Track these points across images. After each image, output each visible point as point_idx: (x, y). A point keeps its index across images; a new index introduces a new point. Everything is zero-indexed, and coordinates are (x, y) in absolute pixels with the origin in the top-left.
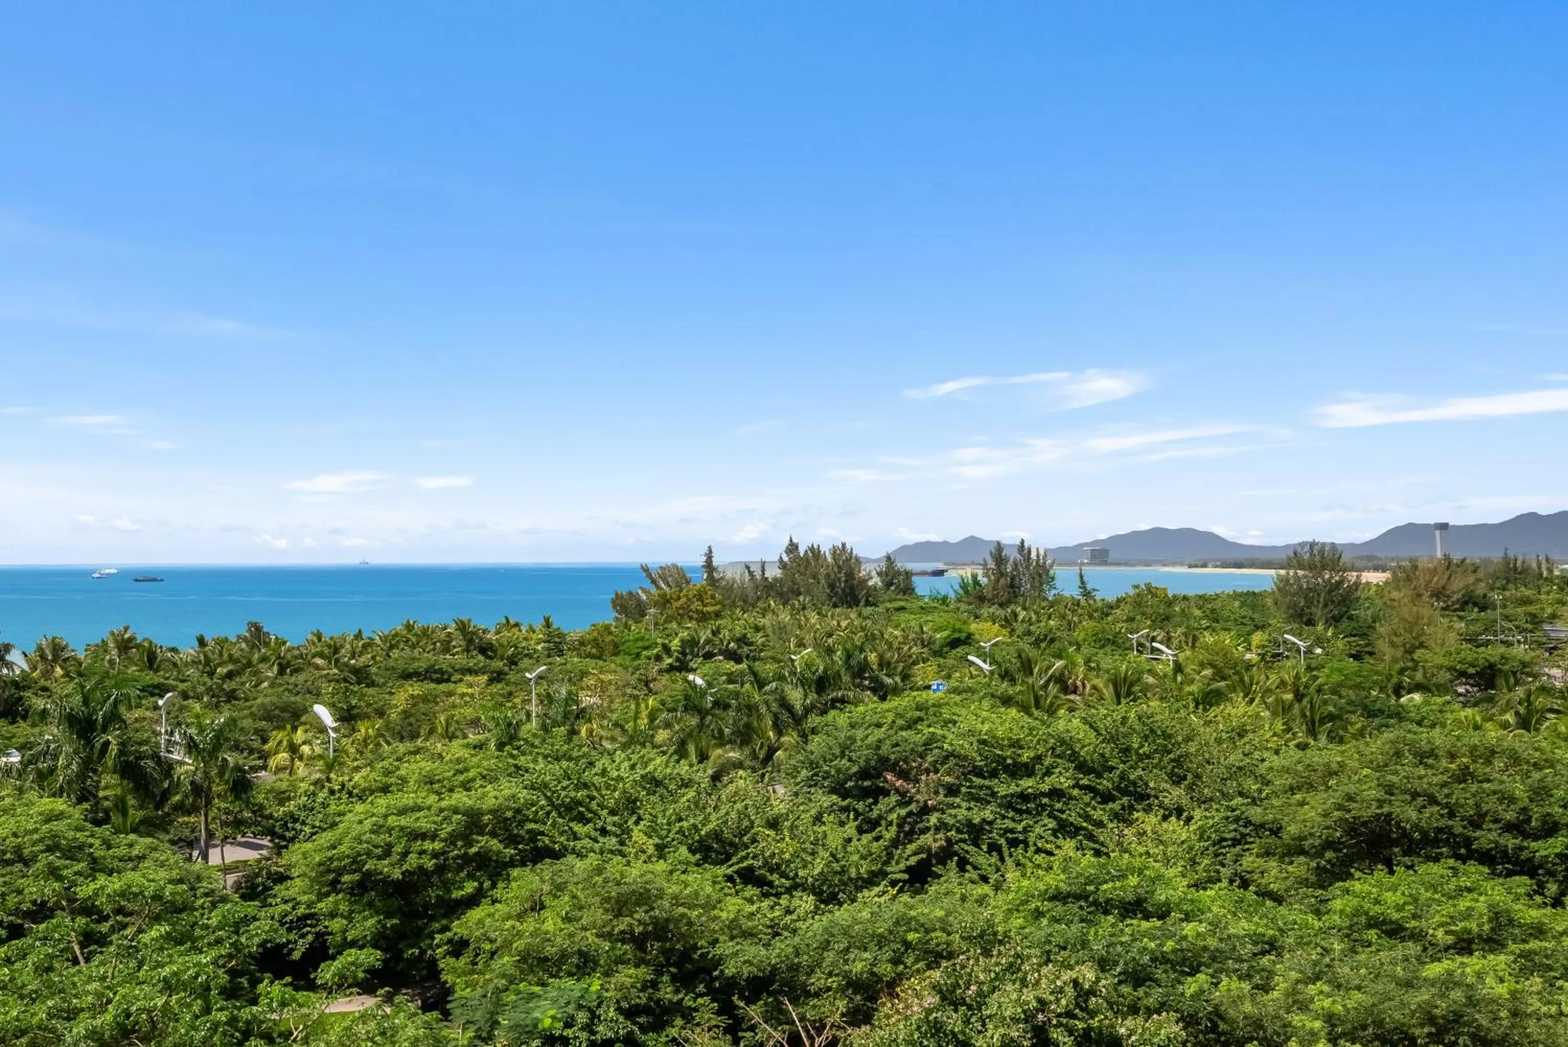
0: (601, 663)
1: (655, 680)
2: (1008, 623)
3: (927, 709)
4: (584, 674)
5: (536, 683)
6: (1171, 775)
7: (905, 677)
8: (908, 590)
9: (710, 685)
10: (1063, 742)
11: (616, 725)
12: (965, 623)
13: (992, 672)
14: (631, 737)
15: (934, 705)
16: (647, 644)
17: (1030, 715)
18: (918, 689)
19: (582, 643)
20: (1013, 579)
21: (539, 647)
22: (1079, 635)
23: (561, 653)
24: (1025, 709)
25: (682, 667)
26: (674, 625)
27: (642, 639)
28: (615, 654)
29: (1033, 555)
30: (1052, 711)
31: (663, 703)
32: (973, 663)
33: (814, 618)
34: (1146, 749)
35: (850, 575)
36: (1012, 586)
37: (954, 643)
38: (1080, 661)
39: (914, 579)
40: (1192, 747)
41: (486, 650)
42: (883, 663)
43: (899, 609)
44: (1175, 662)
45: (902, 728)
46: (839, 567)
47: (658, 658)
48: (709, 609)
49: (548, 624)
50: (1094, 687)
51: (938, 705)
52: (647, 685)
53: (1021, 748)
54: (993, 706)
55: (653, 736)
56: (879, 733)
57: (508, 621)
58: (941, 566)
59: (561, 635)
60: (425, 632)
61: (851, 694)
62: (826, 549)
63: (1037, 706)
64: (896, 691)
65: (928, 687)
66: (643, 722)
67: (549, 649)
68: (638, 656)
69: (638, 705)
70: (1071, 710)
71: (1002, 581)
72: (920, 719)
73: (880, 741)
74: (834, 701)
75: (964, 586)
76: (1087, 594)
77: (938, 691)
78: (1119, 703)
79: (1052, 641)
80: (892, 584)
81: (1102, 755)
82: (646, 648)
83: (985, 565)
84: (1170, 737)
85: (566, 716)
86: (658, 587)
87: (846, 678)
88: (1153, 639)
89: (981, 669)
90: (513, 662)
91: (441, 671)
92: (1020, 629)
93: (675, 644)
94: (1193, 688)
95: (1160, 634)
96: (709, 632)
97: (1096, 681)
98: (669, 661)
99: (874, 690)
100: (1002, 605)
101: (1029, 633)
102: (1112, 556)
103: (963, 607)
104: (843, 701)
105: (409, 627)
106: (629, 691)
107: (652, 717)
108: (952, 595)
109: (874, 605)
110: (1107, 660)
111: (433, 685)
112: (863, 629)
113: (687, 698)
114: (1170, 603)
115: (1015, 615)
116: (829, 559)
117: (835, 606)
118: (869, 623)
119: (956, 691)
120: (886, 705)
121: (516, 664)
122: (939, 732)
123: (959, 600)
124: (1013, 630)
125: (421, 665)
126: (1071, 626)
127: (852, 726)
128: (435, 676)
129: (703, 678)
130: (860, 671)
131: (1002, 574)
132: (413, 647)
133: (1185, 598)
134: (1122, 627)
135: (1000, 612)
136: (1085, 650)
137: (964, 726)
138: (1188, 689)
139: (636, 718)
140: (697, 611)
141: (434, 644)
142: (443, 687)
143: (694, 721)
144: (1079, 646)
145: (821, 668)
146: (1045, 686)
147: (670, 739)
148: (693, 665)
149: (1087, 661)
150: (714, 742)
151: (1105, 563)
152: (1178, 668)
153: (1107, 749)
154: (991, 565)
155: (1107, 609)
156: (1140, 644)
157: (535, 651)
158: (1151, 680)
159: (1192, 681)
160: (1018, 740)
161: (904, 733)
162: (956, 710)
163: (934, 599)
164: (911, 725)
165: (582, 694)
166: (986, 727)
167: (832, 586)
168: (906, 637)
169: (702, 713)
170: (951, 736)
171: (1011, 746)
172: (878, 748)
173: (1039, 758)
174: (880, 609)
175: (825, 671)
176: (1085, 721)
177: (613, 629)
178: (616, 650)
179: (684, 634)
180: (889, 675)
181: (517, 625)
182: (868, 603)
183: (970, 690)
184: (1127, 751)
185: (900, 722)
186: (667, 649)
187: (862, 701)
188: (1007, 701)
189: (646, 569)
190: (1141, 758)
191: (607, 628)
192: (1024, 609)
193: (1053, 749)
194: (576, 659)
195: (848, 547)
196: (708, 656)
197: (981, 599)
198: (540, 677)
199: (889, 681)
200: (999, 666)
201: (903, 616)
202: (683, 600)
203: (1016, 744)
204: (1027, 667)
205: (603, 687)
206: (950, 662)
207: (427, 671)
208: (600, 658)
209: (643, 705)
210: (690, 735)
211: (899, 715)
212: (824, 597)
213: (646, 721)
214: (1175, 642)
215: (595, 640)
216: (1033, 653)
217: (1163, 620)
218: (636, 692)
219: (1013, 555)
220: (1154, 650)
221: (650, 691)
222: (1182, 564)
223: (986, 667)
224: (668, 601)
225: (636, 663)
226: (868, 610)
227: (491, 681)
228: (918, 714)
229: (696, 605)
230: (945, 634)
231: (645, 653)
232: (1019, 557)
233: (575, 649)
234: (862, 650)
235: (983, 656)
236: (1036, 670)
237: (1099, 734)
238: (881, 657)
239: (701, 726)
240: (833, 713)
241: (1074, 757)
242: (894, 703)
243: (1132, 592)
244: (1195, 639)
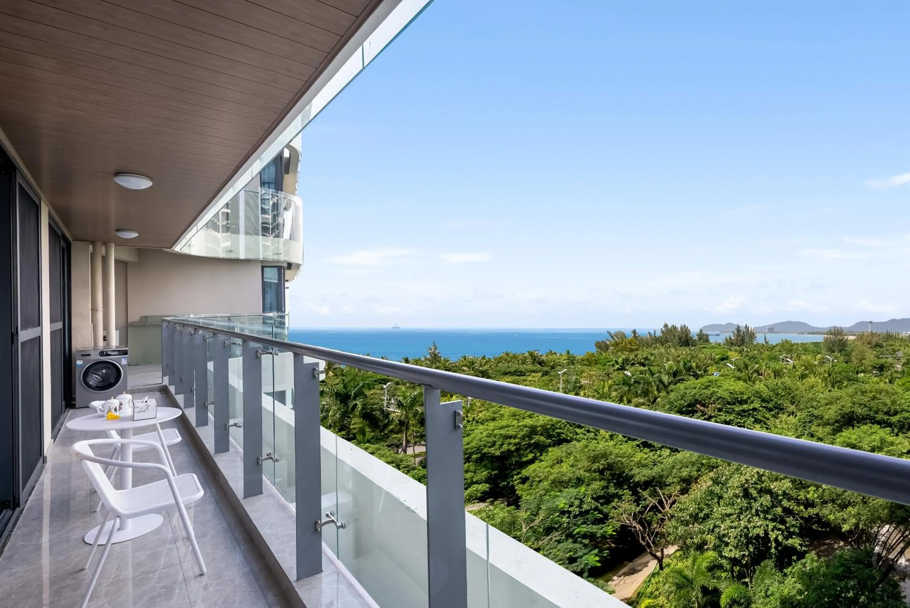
0: (590, 368)
1: (611, 374)
2: (740, 352)
3: (712, 382)
4: (582, 372)
5: (563, 376)
6: (791, 402)
7: (706, 371)
8: (707, 341)
9: (633, 375)
10: (757, 392)
11: (595, 391)
12: (726, 352)
13: (735, 369)
14: (601, 395)
15: (715, 381)
16: (608, 360)
17: (747, 383)
18: (710, 375)
19: (583, 360)
20: (743, 337)
21: (564, 362)
22: (764, 356)
23: (573, 364)
24: (745, 381)
25: (622, 368)
26: (620, 353)
27: (607, 358)
28: (596, 364)
29: (750, 329)
30: (754, 382)
31: (614, 382)
32: (728, 366)
33: (673, 350)
34: (783, 394)
35: (687, 335)
36: (742, 340)
37: (723, 359)
38: (764, 364)
39: (709, 337)
40: (798, 392)
41: (541, 363)
42: (698, 366)
43: (705, 347)
44: (793, 365)
45: (703, 389)
46: (683, 333)
47: (613, 365)
48: (634, 347)
49: (568, 353)
50: (768, 374)
51: (716, 381)
52: (608, 375)
53: (743, 394)
54: (735, 381)
55: (610, 395)
56: (695, 391)
57: (551, 351)
58: (718, 333)
59: (574, 357)
60: (515, 357)
61: (686, 377)
62: (679, 326)
63: (749, 380)
64: (702, 376)
65: (713, 374)
66: (606, 389)
67: (568, 362)
68: (605, 365)
69: (604, 383)
70: (760, 381)
71: (739, 338)
72: (710, 386)
73: (695, 394)
74: (679, 380)
75: (726, 339)
76: (767, 342)
77: (716, 375)
78: (775, 378)
79: (755, 358)
80: (701, 339)
81: (770, 396)
82: (609, 362)
83: (733, 332)
84: (791, 389)
85: (574, 388)
86: (614, 339)
87: (684, 372)
88: (787, 357)
89: (731, 368)
90: (553, 368)
91: (521, 372)
92: (744, 354)
93: (620, 360)
94: (798, 373)
95: (789, 356)
96: (633, 356)
97: (769, 372)
98: (617, 366)
99: (694, 376)
100: (739, 346)
101: (747, 356)
102: (775, 330)
103: (726, 347)
104: (683, 380)
105: (507, 354)
106: (601, 378)
107: (610, 387)
108: (722, 343)
109: (695, 346)
110: (773, 364)
111: (518, 377)
112: (691, 354)
113: (624, 380)
114: (792, 345)
115: (743, 349)
116: (679, 330)
117: (681, 346)
118: (693, 352)
119: (722, 376)
120: (698, 381)
121: (554, 368)
122: (716, 390)
123: (725, 344)
124: (742, 355)
125: (513, 369)
126: (761, 353)
127: (686, 389)
128: (518, 374)
129: (631, 372)
130: (689, 369)
131: (739, 336)
132: (509, 362)
133: (797, 344)
134: (777, 353)
135: (738, 349)
136: (766, 361)
137: (725, 388)
138: (797, 373)
139: (604, 387)
140: (629, 348)
141: (519, 361)
142: (522, 378)
143: (626, 388)
144: (763, 360)
145: (675, 368)
146: (752, 374)
147: (617, 396)
148: (626, 368)
149: (766, 365)
150: (634, 396)
151: (772, 332)
152: (794, 367)
153: (771, 394)
154: (736, 332)
155: (773, 347)
156: (783, 359)
157: (563, 363)
158: (785, 371)
159: (798, 371)
160: (743, 392)
161: (704, 391)
162: (722, 382)
163: (716, 344)
164: (707, 388)
165: (581, 379)
166: (732, 388)
167: (680, 339)
168: (706, 357)
169: (630, 385)
170: (720, 391)
171: (740, 394)
172: (695, 396)
173: (749, 398)
174: (697, 347)
175: (676, 369)
176: (765, 385)
177: (595, 355)
178: (596, 362)
179: (624, 357)
180: (699, 370)
181: (555, 353)
182: (693, 345)
183: (727, 375)
184: (777, 394)
185: (703, 387)
186: (617, 362)
187: (689, 380)
188: (739, 379)
189: (609, 333)
190: (782, 396)
191: (593, 355)
192: (746, 347)
193: (754, 394)
194: (579, 366)
195: (686, 326)
196: (633, 364)
197: (732, 344)
198: (564, 373)
199: (699, 372)
200: (737, 367)
201: (705, 350)
202: (624, 344)
203: (742, 393)
204: (746, 366)
205: (591, 377)
206: (721, 365)
207: (514, 372)
208: (589, 366)
209: (606, 383)
210: (625, 394)
211: (702, 385)
212: (677, 343)
213: (607, 389)
214: (794, 358)
215: (588, 359)
216: (748, 362)
217: (790, 351)
218: (604, 378)
219: (743, 329)
220: (787, 361)
221: (609, 378)
222: (796, 333)
223: (733, 367)
224: (618, 344)
225: (604, 367)
226: (693, 348)
227: (543, 375)
228: (709, 384)
229: (629, 346)
230: (720, 356)
231: (608, 364)
232: (745, 330)
233: (579, 362)
234: (690, 362)
235: (731, 363)
236: (749, 368)
237: (769, 389)
238: (697, 364)
239: (629, 390)
240: (679, 384)
241: (760, 397)
242: (701, 380)
243: (781, 342)
244: (800, 357)
